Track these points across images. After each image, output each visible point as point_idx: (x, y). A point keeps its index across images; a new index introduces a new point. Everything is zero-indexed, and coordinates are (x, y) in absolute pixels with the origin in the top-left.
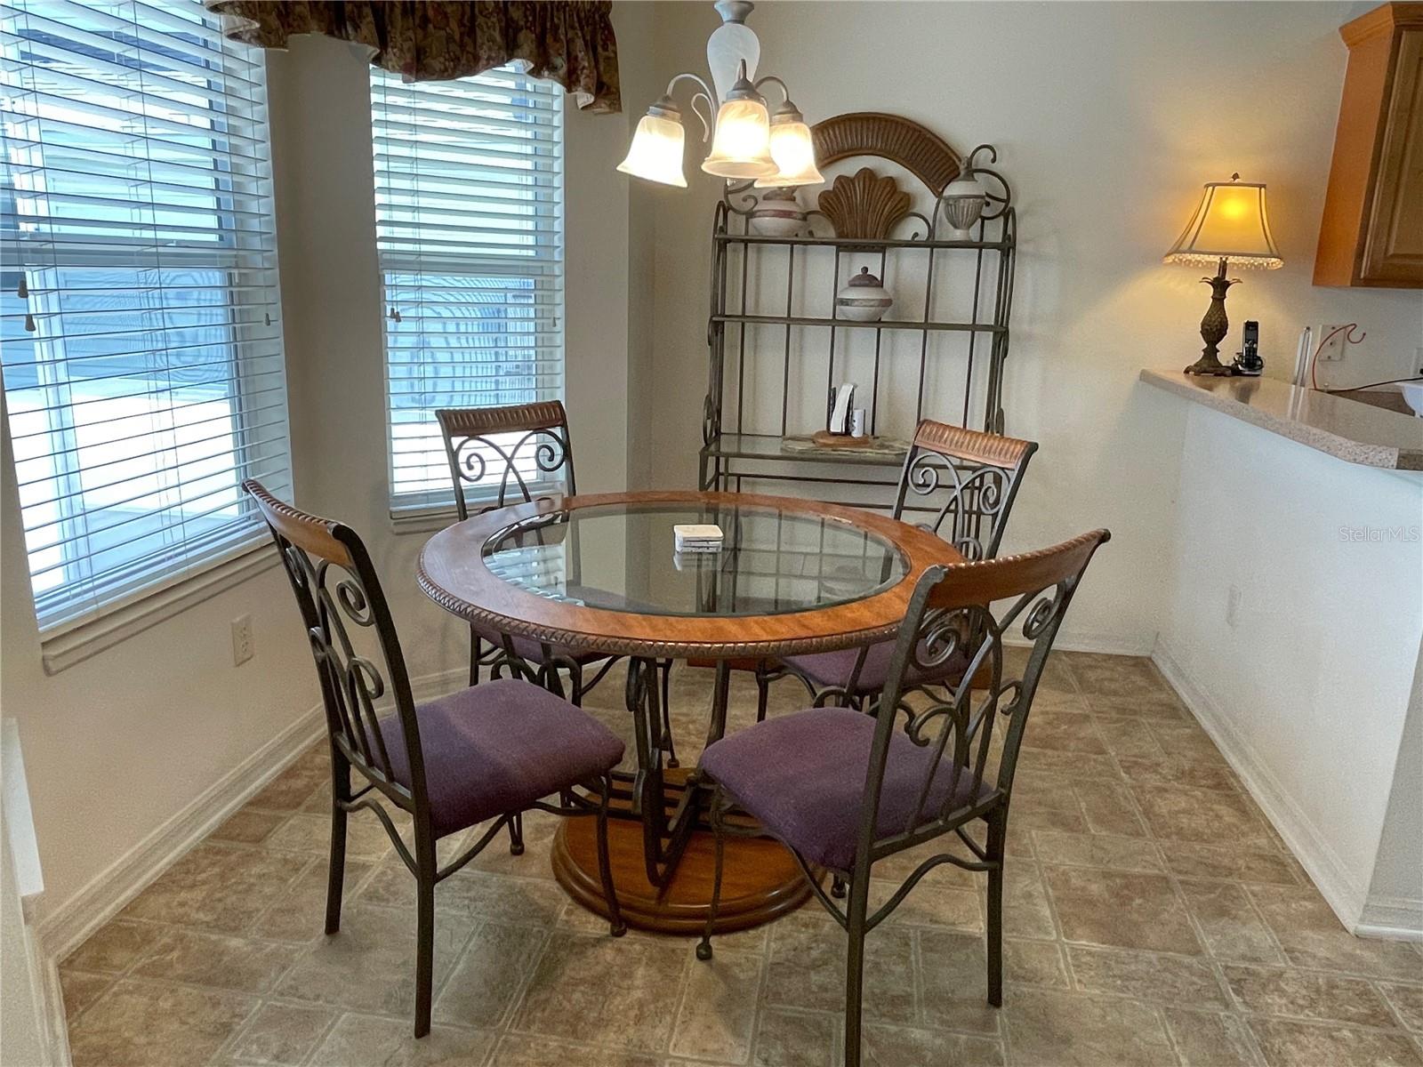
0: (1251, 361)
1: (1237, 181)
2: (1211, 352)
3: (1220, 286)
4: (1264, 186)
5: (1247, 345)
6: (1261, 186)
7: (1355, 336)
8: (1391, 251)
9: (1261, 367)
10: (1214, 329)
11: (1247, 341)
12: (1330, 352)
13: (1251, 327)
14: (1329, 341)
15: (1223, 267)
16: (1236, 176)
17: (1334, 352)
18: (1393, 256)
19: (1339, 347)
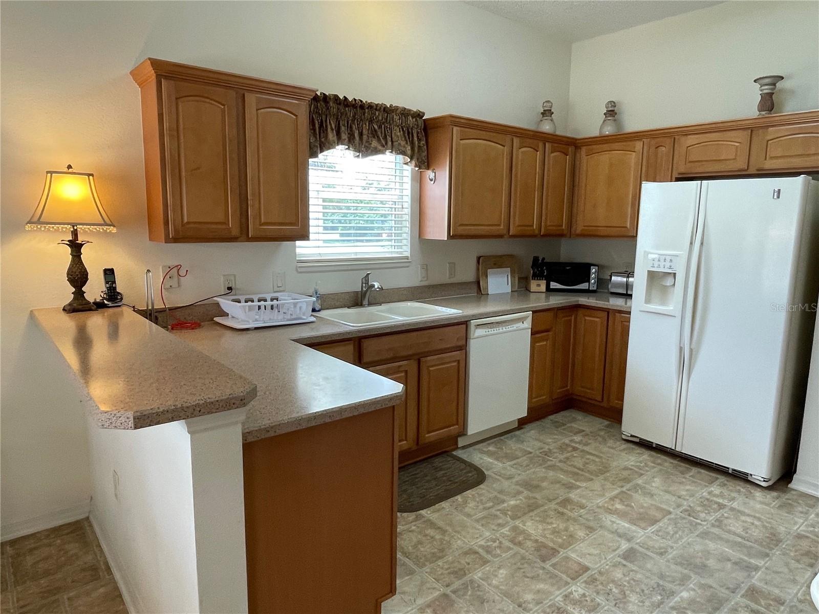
0: (113, 295)
1: (70, 170)
2: (79, 293)
3: (76, 247)
4: (92, 175)
5: (108, 285)
6: (89, 175)
7: (182, 272)
8: (186, 220)
9: (122, 299)
10: (78, 277)
11: (107, 282)
12: (168, 283)
13: (109, 273)
14: (168, 276)
15: (75, 233)
16: (70, 167)
17: (174, 282)
18: (188, 223)
19: (176, 279)
